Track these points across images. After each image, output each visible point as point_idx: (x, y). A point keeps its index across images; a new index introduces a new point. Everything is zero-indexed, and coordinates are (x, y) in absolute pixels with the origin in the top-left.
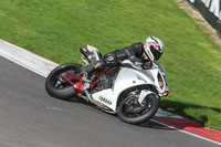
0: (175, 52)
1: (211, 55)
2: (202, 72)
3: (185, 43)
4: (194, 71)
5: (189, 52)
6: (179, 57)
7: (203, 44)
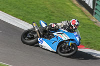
0: (55, 7)
1: (72, 8)
2: (68, 16)
3: (60, 3)
4: (64, 15)
5: (62, 7)
6: (57, 9)
7: (68, 3)
